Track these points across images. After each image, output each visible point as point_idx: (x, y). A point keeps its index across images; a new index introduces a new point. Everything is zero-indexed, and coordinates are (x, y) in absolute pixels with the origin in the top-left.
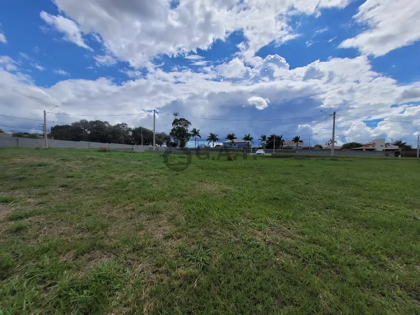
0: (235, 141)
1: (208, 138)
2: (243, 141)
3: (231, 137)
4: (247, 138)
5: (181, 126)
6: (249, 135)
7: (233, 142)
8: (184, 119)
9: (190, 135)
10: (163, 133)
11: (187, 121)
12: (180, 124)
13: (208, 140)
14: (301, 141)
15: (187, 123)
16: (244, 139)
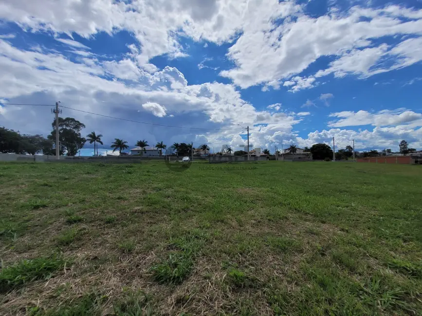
0: (147, 148)
1: (113, 144)
2: (156, 149)
3: (142, 144)
4: (160, 146)
5: (68, 128)
6: (162, 142)
7: (145, 150)
8: (73, 120)
9: (84, 140)
10: (37, 136)
11: (78, 122)
12: (67, 125)
13: (112, 146)
14: (208, 149)
15: (78, 125)
16: (157, 147)
